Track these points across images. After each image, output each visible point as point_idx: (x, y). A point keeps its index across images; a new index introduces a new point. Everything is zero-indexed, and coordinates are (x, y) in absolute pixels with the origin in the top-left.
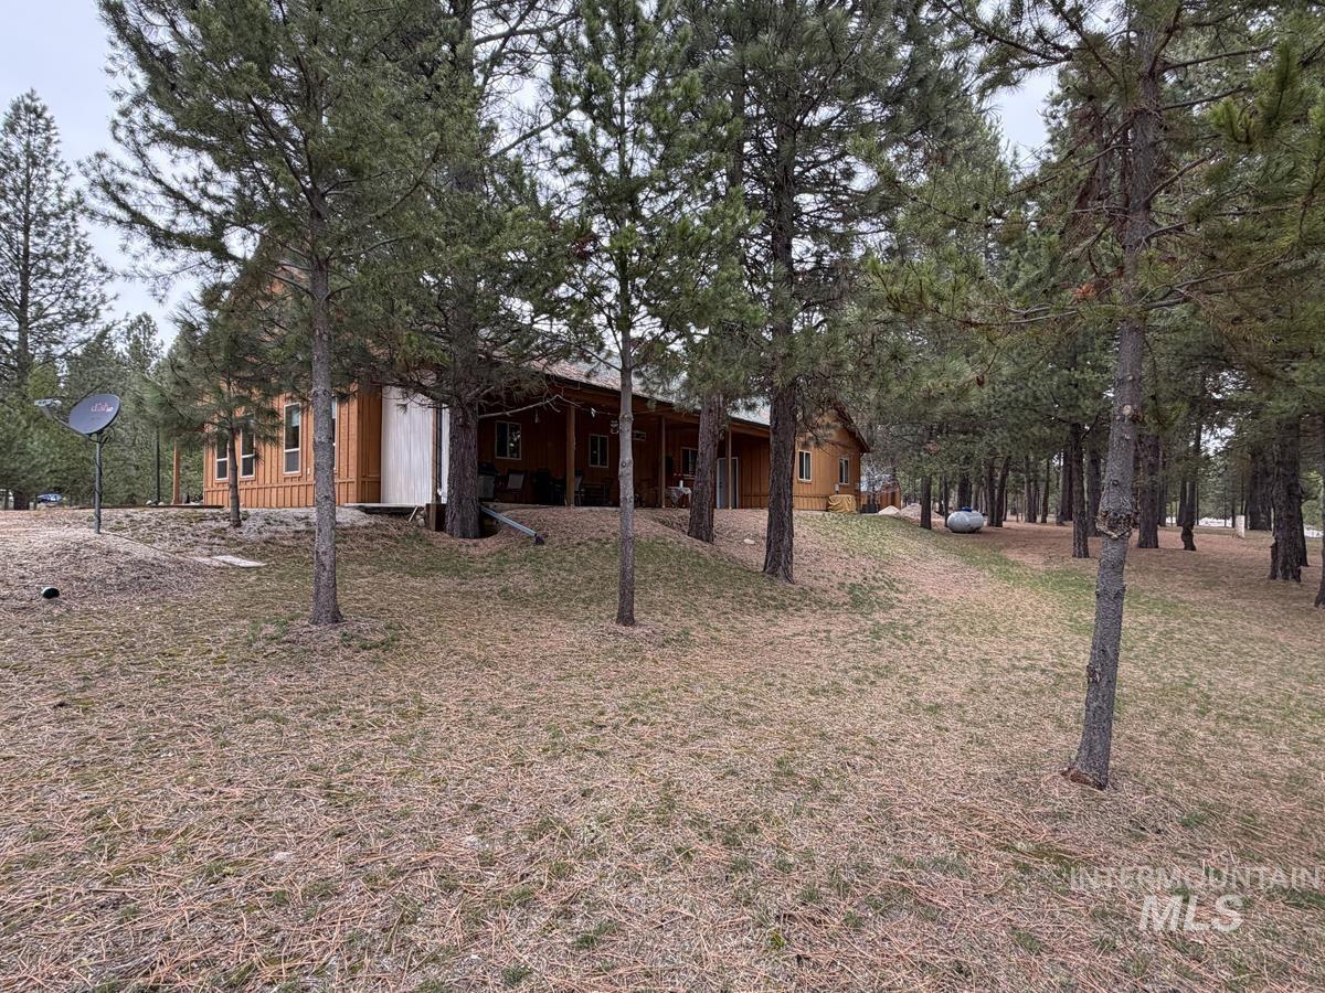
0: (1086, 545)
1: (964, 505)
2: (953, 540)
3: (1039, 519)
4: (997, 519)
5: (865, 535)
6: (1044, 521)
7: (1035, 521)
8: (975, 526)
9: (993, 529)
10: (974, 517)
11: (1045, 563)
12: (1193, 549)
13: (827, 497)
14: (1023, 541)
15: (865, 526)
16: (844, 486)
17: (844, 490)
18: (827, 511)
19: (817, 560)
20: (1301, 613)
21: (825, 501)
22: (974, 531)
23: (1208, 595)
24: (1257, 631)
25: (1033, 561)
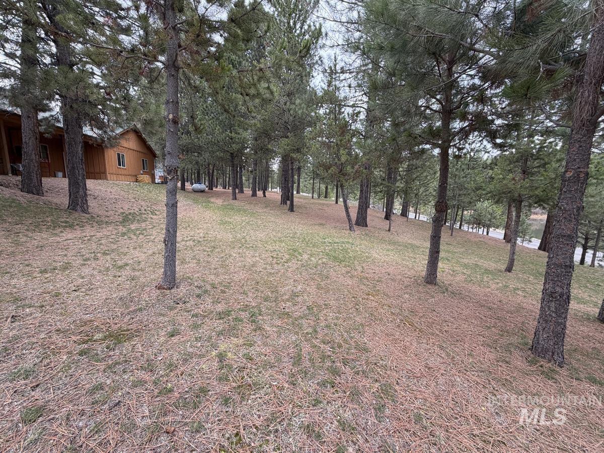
0: (236, 196)
1: (198, 181)
2: (193, 195)
3: (227, 188)
4: (211, 188)
5: (150, 192)
6: (229, 189)
7: (225, 188)
8: (202, 190)
9: (210, 191)
10: (202, 186)
11: (223, 202)
12: (265, 197)
13: (136, 176)
14: (218, 195)
15: (151, 189)
16: (145, 172)
17: (145, 173)
18: (136, 182)
19: (114, 203)
20: (285, 213)
21: (135, 177)
22: (202, 191)
23: (265, 210)
24: (273, 219)
25: (219, 202)
